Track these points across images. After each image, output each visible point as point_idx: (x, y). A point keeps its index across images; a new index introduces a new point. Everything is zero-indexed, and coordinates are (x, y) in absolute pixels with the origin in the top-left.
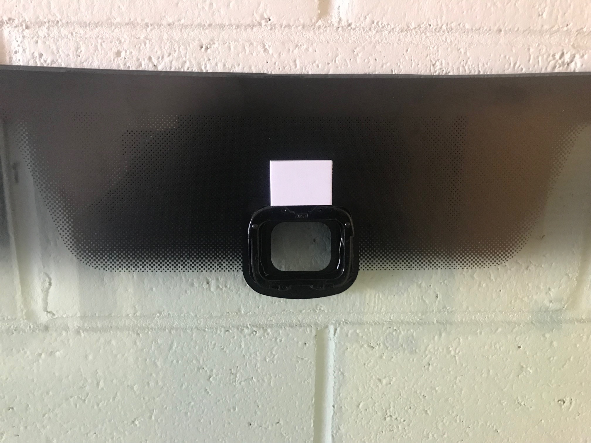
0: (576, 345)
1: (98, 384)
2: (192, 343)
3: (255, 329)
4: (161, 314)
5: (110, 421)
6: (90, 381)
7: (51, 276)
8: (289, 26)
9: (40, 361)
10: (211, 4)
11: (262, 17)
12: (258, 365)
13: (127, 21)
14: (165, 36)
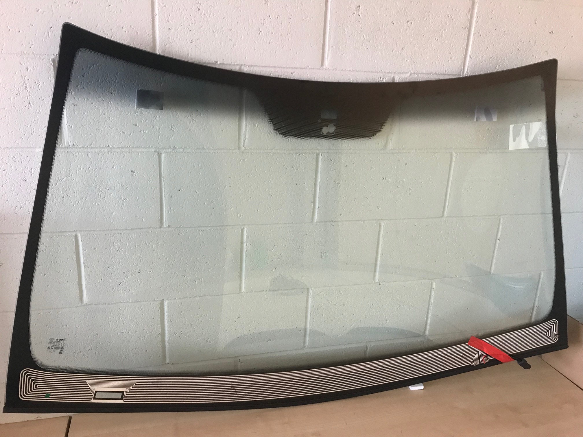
0: (386, 160)
1: (255, 170)
2: (283, 158)
3: (300, 154)
4: (275, 148)
5: (258, 182)
6: (253, 169)
7: (247, 136)
8: (313, 69)
9: (240, 162)
10: (295, 62)
11: (307, 66)
12: (300, 165)
13: (274, 66)
14: (282, 70)
